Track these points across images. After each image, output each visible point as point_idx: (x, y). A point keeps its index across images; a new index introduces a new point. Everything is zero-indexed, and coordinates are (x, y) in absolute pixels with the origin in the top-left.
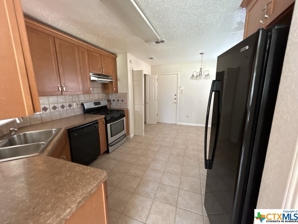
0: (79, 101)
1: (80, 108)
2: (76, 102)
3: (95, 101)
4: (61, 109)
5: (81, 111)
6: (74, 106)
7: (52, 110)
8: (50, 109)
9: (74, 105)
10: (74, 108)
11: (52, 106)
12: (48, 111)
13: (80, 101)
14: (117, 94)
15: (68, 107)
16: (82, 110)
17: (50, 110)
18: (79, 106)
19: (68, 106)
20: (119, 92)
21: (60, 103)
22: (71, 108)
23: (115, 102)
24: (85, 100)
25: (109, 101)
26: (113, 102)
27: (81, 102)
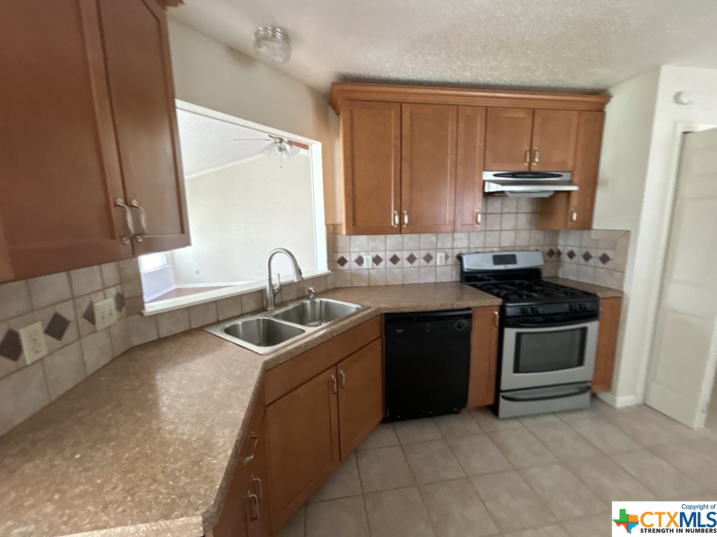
0: (452, 249)
1: (452, 265)
2: (443, 250)
3: (500, 251)
4: (407, 264)
5: (454, 273)
6: (438, 260)
7: (390, 264)
8: (386, 260)
9: (439, 258)
10: (438, 263)
11: (390, 255)
12: (382, 264)
13: (455, 250)
14: (586, 232)
15: (423, 261)
16: (457, 273)
17: (386, 263)
18: (450, 261)
19: (424, 259)
20: (595, 226)
21: (407, 250)
22: (430, 264)
23: (575, 259)
24: (471, 246)
25: (553, 254)
26: (567, 259)
27: (457, 252)
